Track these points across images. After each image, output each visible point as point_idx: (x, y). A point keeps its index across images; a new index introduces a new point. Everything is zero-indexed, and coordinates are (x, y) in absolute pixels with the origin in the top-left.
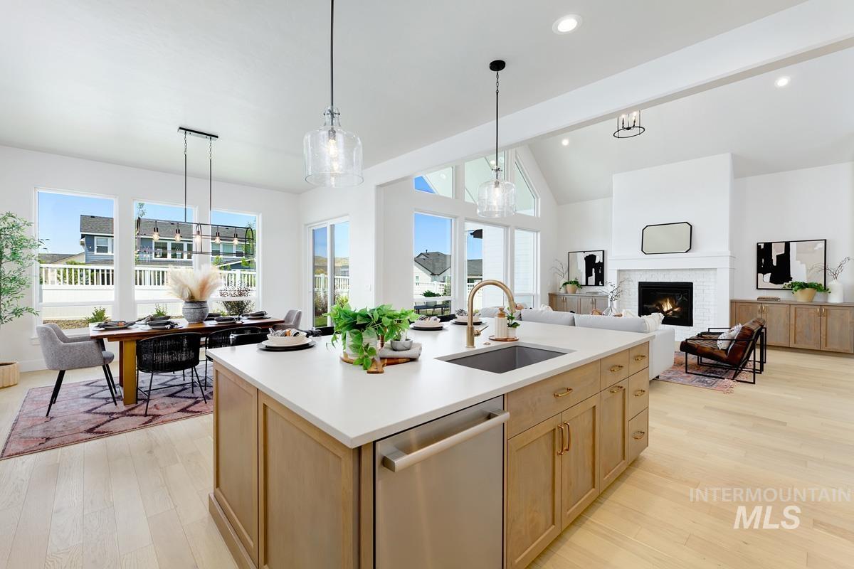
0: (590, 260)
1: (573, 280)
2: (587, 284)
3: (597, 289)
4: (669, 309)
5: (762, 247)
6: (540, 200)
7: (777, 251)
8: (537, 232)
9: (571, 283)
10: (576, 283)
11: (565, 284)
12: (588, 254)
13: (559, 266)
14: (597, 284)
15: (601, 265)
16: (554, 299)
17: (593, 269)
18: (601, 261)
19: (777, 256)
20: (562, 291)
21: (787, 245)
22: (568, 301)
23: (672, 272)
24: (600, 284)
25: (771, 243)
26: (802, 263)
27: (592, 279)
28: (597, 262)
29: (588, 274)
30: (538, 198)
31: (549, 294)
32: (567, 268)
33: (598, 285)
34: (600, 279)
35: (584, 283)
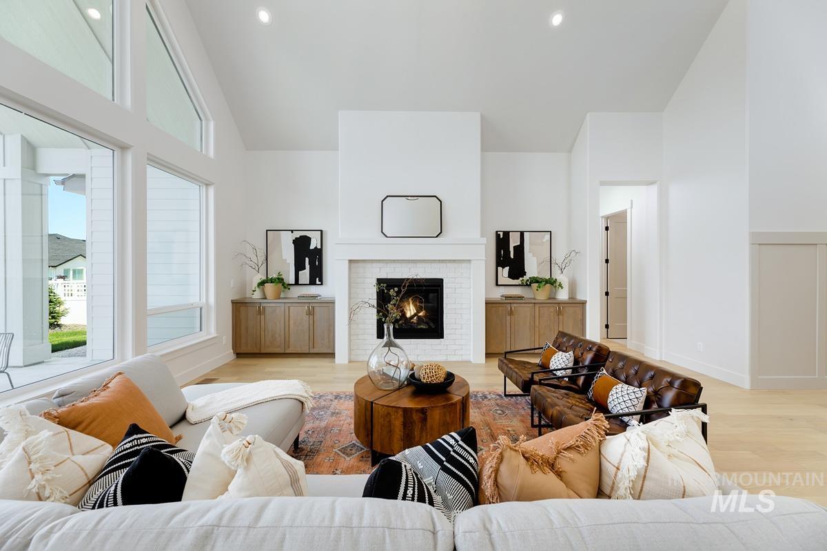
0: (301, 244)
1: (275, 276)
2: (297, 283)
3: (313, 290)
4: (412, 314)
5: (501, 236)
6: (212, 125)
7: (514, 241)
8: (207, 185)
9: (272, 281)
10: (280, 280)
11: (262, 284)
12: (298, 235)
13: (251, 255)
14: (312, 282)
15: (318, 253)
16: (243, 309)
17: (307, 259)
18: (319, 247)
19: (514, 247)
20: (257, 295)
21: (522, 234)
22: (267, 313)
23: (419, 265)
24: (318, 282)
25: (509, 232)
26: (534, 256)
27: (305, 275)
28: (312, 247)
29: (299, 266)
30: (207, 119)
31: (234, 303)
32: (264, 257)
33: (315, 284)
34: (317, 275)
35: (292, 281)
